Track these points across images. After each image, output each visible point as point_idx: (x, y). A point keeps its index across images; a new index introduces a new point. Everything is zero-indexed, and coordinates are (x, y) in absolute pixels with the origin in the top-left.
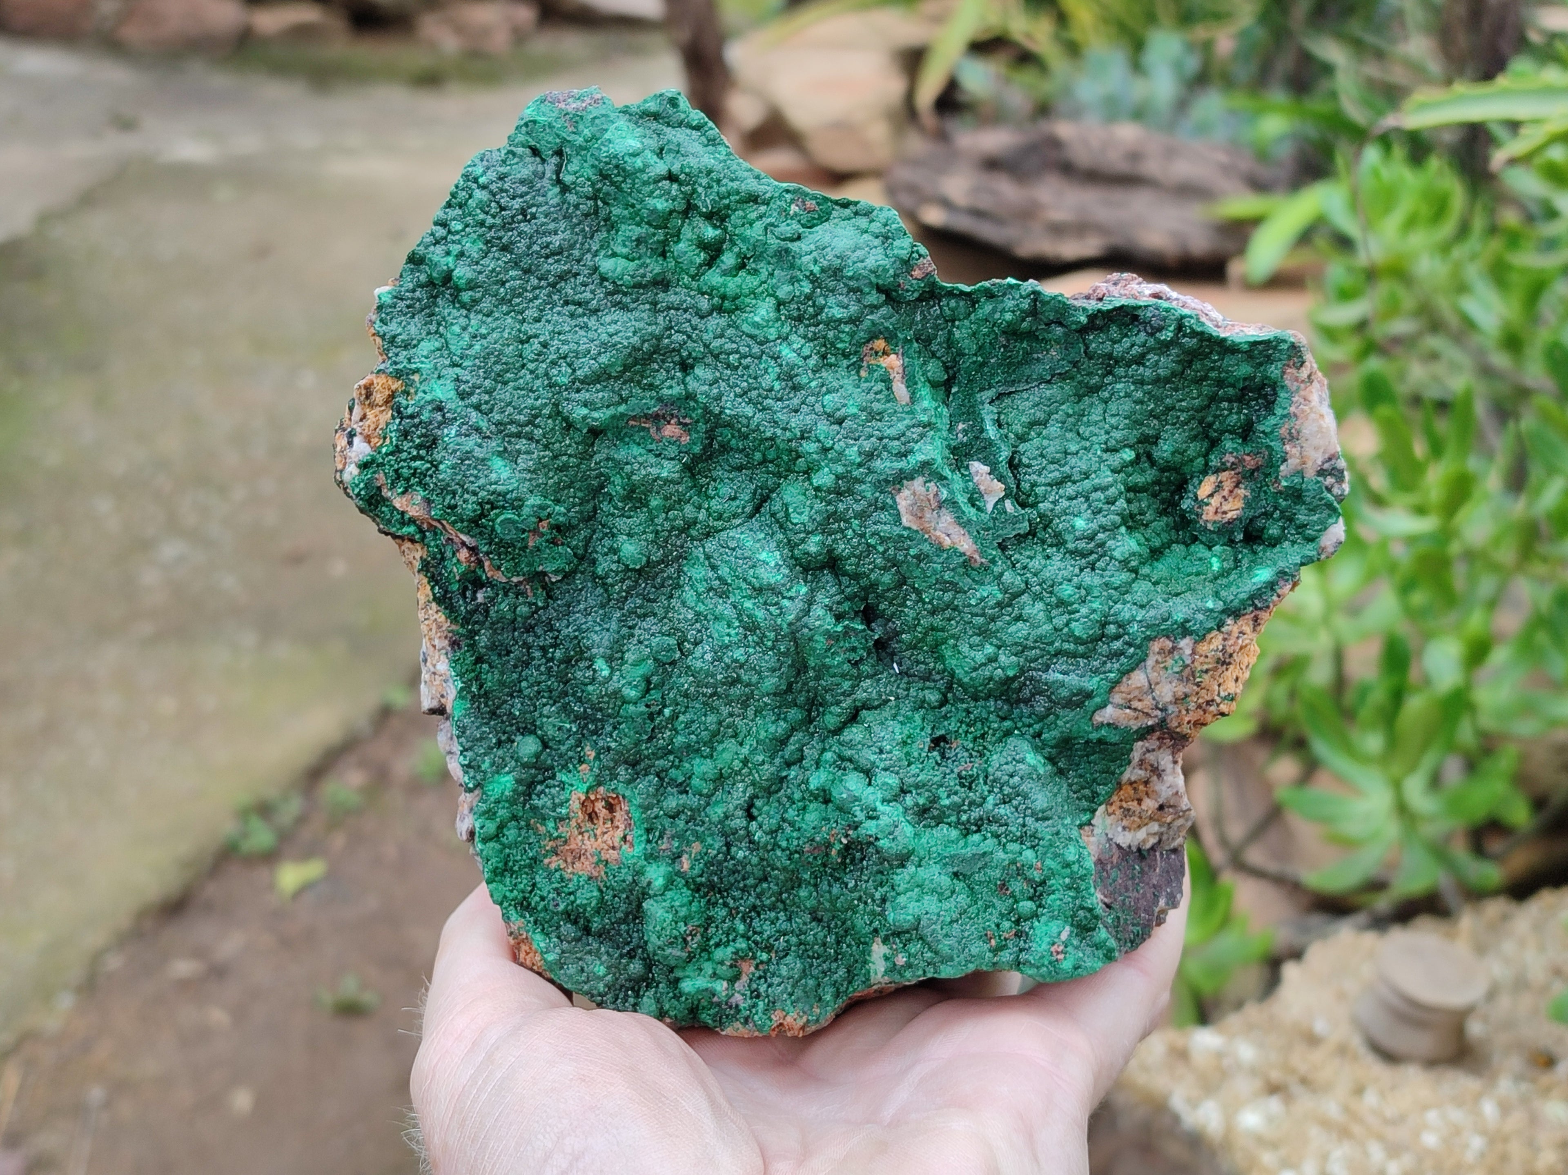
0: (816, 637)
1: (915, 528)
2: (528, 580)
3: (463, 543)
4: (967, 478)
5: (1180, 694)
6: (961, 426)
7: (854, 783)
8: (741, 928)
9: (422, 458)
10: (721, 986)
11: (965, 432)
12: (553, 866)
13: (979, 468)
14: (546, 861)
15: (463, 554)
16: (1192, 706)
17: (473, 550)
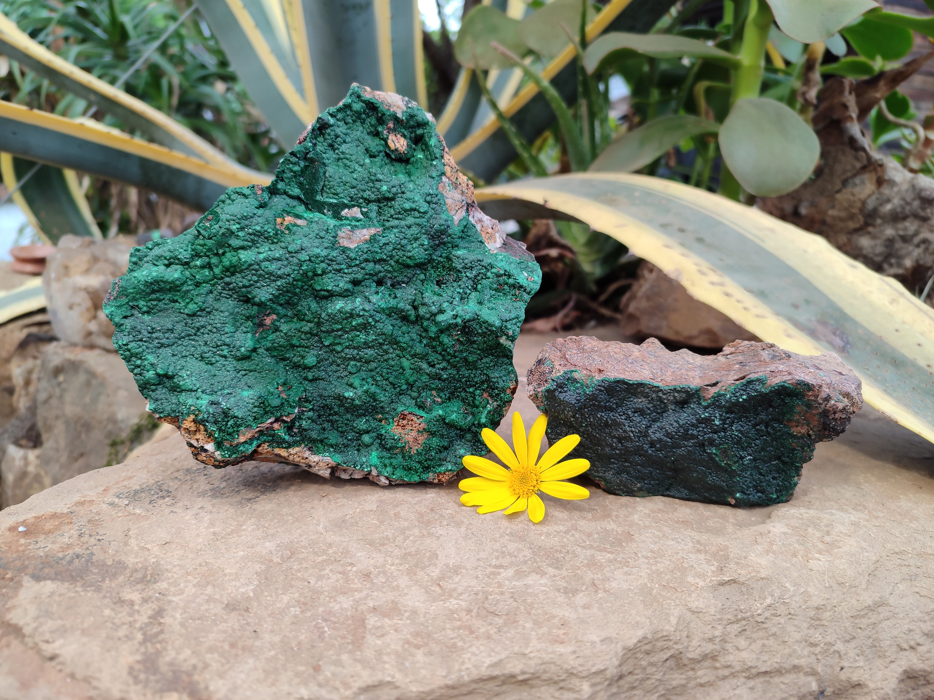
0: (380, 304)
1: (356, 245)
2: (300, 407)
3: (272, 423)
4: (347, 219)
5: (460, 192)
6: (325, 211)
7: (440, 318)
8: (471, 390)
9: (228, 421)
10: (489, 408)
11: (329, 211)
12: (415, 452)
13: (345, 212)
14: (412, 453)
15: (276, 426)
16: (466, 191)
17: (276, 421)
